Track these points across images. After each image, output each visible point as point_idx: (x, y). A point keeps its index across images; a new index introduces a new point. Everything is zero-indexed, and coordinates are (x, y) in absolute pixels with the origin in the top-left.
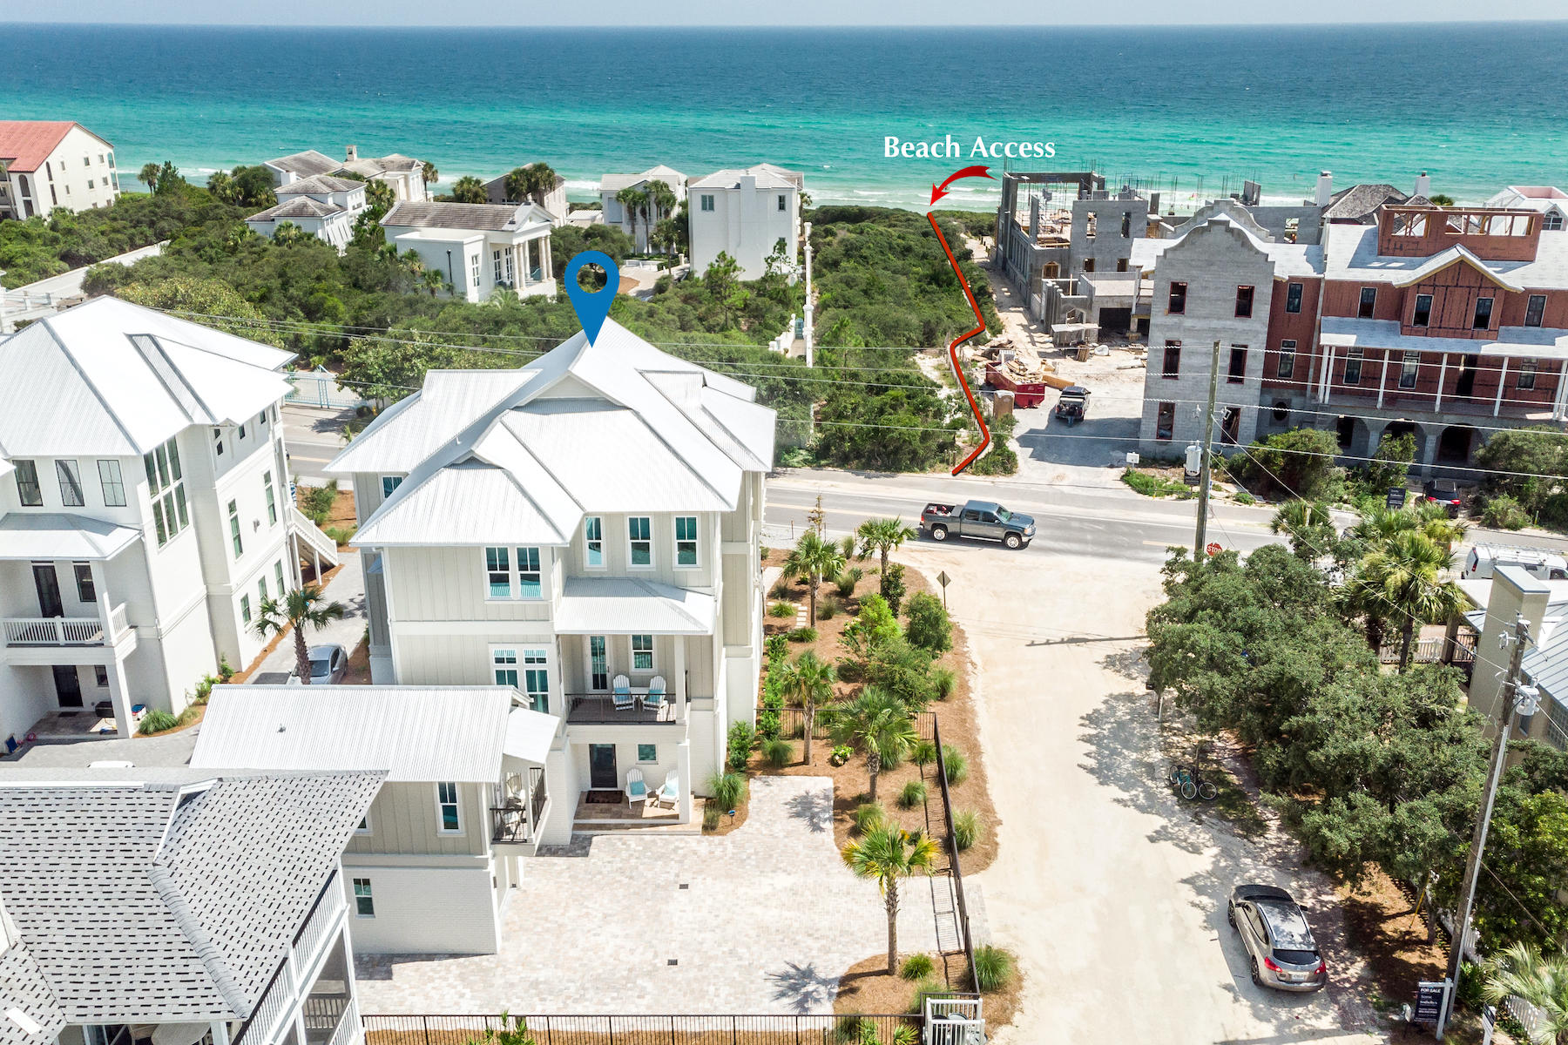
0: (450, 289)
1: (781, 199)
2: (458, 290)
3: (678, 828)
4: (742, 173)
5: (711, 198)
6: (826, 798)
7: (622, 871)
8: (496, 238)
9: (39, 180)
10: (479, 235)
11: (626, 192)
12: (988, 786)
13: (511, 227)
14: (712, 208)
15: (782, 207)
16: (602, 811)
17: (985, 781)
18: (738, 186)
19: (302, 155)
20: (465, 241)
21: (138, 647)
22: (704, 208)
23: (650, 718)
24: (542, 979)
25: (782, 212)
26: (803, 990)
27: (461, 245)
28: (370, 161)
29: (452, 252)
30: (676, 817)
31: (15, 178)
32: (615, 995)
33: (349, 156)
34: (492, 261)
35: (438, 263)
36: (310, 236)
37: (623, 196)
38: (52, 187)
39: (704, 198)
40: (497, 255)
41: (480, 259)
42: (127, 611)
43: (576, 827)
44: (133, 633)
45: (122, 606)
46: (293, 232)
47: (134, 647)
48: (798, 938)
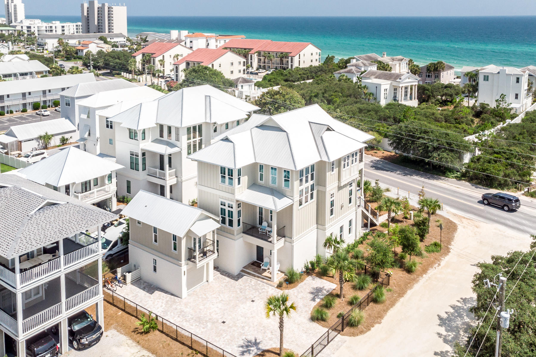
0: (375, 99)
1: (518, 79)
2: (378, 100)
3: (269, 282)
4: (501, 68)
5: (488, 76)
6: (328, 291)
7: (241, 289)
8: (395, 84)
9: (296, 59)
10: (389, 82)
11: (469, 73)
12: (391, 309)
13: (400, 80)
14: (488, 80)
15: (518, 82)
16: (252, 269)
17: (392, 307)
18: (499, 73)
19: (369, 55)
20: (382, 84)
21: (177, 183)
22: (484, 80)
23: (266, 238)
24: (185, 311)
25: (518, 84)
26: (249, 348)
27: (380, 85)
28: (390, 57)
29: (377, 87)
30: (270, 278)
31: (290, 58)
32: (198, 324)
33: (383, 56)
34: (393, 92)
35: (373, 90)
36: (349, 79)
37: (467, 74)
38: (299, 61)
39: (485, 76)
40: (395, 89)
41: (388, 90)
42: (176, 172)
43: (242, 271)
44: (176, 178)
45: (174, 170)
46: (344, 78)
47: (175, 183)
48: (267, 331)
